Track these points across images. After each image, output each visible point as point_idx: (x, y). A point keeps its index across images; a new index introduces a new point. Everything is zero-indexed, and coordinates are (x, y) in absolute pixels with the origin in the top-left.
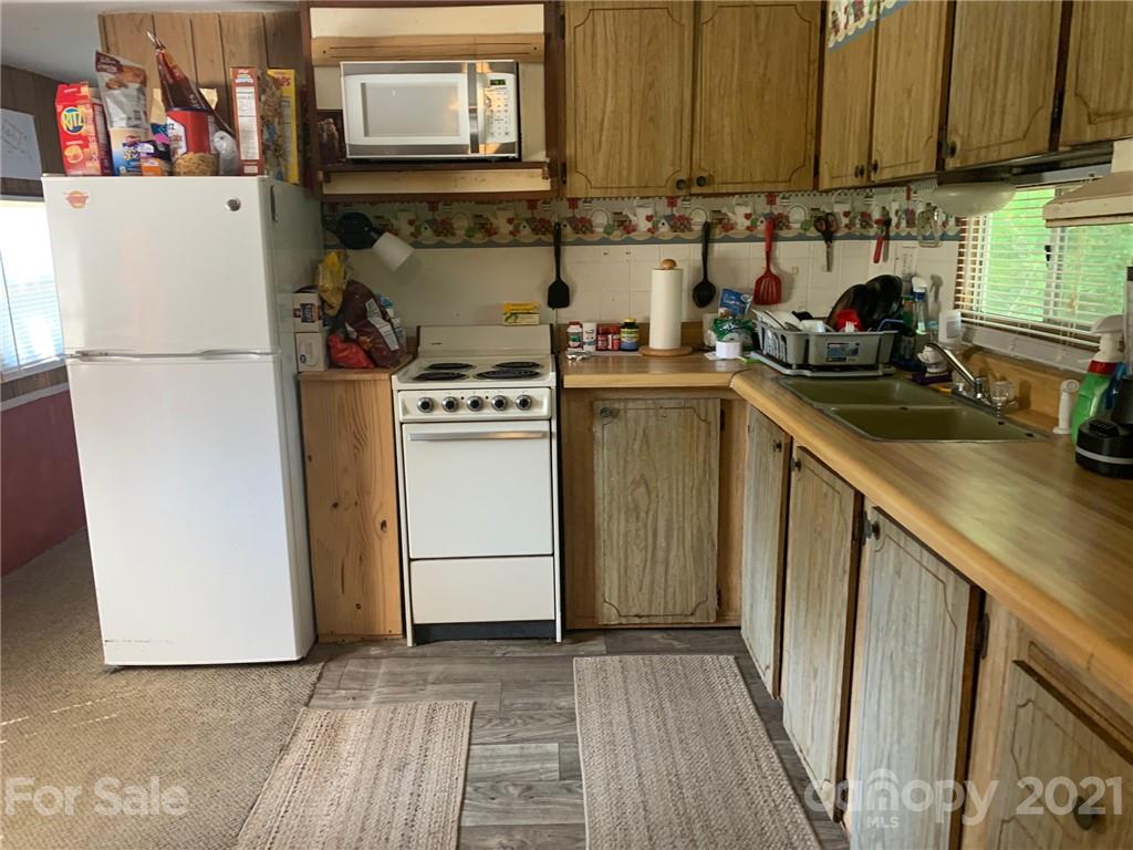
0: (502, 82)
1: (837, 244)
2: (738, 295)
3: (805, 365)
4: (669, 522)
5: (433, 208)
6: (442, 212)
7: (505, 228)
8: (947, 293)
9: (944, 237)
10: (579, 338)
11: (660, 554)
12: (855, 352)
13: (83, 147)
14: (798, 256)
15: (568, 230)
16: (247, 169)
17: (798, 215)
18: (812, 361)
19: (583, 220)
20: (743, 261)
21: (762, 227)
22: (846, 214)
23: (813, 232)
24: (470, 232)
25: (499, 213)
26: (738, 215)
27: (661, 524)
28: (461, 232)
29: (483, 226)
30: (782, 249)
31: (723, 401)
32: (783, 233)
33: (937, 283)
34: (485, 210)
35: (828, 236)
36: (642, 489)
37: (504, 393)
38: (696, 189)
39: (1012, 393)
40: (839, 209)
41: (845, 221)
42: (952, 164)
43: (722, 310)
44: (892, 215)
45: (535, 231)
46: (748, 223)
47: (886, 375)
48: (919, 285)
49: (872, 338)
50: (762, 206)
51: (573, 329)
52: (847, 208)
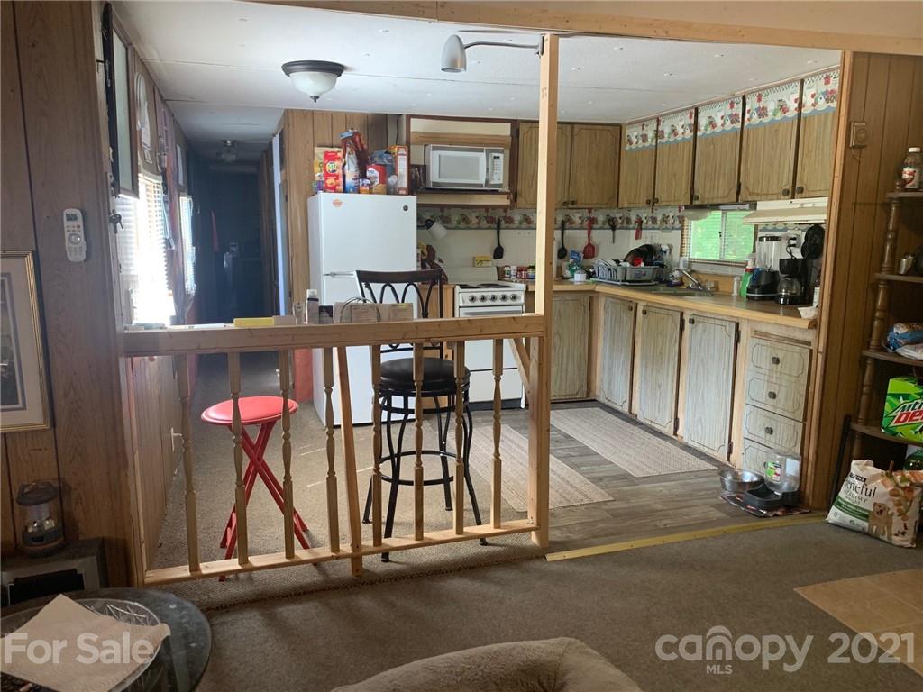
0: (498, 157)
1: (617, 231)
2: (578, 254)
3: (625, 280)
4: (568, 351)
5: (442, 211)
6: (446, 213)
7: (475, 221)
8: (676, 251)
9: (673, 229)
10: (509, 273)
11: (564, 366)
12: (644, 275)
13: (336, 179)
14: (601, 236)
15: (503, 222)
16: (401, 192)
17: (601, 218)
18: (627, 279)
19: (509, 218)
20: (578, 238)
21: (586, 223)
22: (620, 218)
23: (607, 226)
24: (459, 222)
25: (473, 214)
26: (576, 217)
27: (565, 353)
28: (455, 223)
29: (464, 219)
30: (595, 233)
31: (591, 297)
32: (595, 226)
33: (671, 247)
34: (466, 212)
35: (613, 228)
36: (557, 337)
37: (495, 293)
38: (570, 206)
39: (713, 285)
40: (618, 216)
41: (620, 221)
42: (696, 202)
43: (571, 261)
44: (643, 219)
45: (488, 222)
46: (580, 221)
47: (656, 285)
48: (664, 248)
49: (650, 270)
50: (586, 214)
51: (506, 269)
52: (620, 215)
